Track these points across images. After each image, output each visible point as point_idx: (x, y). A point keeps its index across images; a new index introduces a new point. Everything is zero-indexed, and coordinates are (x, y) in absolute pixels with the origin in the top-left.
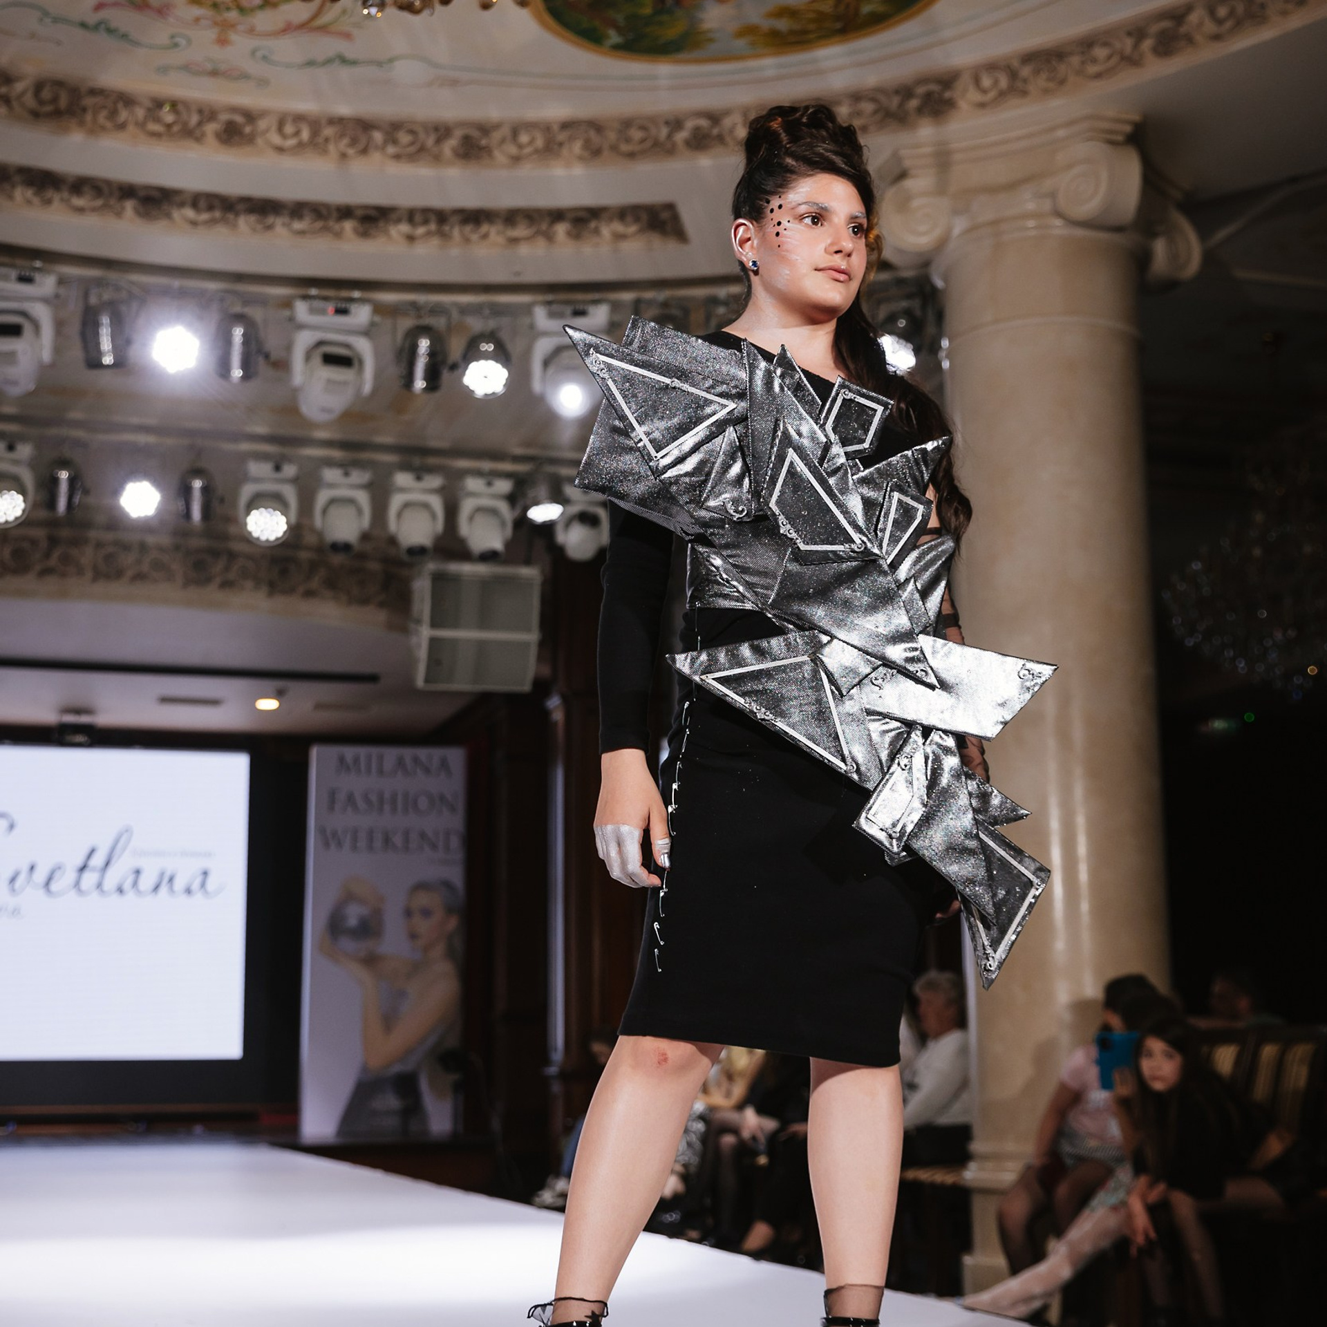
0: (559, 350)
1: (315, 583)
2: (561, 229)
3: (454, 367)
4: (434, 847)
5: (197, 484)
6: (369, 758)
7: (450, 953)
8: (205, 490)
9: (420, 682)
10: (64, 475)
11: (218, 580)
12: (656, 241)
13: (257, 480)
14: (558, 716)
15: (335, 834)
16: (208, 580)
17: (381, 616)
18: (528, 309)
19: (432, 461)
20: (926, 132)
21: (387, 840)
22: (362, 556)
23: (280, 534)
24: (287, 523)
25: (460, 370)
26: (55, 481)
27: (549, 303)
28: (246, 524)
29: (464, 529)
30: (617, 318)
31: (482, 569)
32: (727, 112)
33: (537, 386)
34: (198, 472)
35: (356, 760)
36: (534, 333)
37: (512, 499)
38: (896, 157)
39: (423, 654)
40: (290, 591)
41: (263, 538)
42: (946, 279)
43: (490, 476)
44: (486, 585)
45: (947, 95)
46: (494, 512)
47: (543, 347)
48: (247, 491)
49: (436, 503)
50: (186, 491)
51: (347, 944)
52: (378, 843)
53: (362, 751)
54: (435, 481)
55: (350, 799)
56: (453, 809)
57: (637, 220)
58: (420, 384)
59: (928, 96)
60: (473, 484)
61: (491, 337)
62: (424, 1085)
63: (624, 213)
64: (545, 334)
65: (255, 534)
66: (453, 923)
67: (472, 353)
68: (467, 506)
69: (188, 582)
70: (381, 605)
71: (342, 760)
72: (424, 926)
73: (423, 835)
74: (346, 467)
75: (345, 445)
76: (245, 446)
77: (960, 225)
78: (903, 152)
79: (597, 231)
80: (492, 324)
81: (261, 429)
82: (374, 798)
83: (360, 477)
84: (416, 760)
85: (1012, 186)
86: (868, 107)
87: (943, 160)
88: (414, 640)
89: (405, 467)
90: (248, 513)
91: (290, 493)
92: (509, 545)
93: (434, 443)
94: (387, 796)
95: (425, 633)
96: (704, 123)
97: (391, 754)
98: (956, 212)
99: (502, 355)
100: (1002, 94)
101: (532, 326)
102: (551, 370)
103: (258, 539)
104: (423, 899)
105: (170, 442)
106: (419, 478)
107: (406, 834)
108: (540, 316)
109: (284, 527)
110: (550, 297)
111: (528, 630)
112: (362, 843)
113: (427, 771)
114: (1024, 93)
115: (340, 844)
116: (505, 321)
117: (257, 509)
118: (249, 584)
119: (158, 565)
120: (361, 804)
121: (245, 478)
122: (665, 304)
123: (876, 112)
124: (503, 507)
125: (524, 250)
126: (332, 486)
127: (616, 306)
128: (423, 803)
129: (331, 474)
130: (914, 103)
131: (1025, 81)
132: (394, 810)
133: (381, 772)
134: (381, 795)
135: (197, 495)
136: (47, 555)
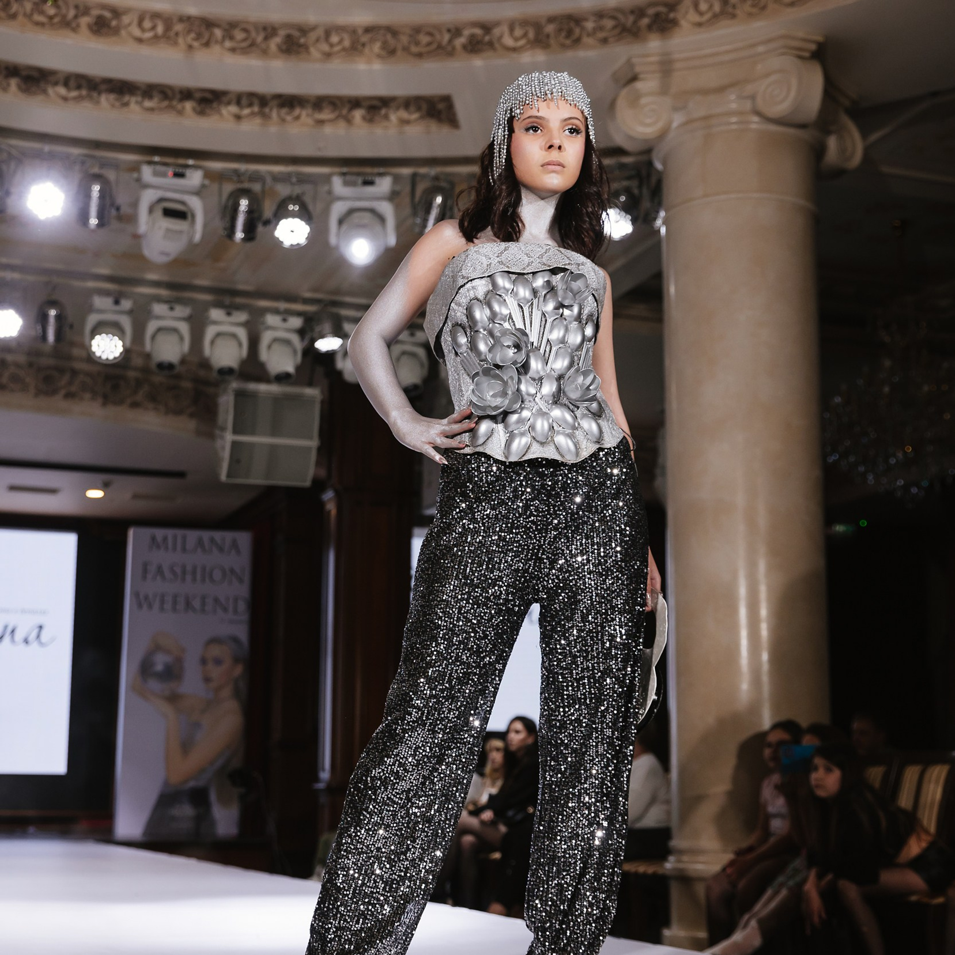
0: (351, 212)
1: (139, 397)
2: (358, 114)
3: (267, 223)
4: (225, 610)
5: (53, 313)
6: (175, 538)
7: (236, 694)
8: (58, 317)
9: (223, 477)
11: (63, 392)
12: (434, 126)
13: (100, 311)
14: (331, 507)
15: (146, 598)
16: (53, 392)
17: (191, 424)
18: (327, 179)
19: (239, 300)
20: (654, 44)
21: (188, 605)
22: (178, 377)
23: (117, 354)
24: (123, 346)
25: (272, 226)
27: (344, 174)
28: (91, 346)
29: (264, 355)
30: (398, 188)
31: (274, 388)
32: (497, 24)
33: (333, 240)
34: (53, 303)
35: (165, 539)
36: (332, 198)
37: (301, 332)
38: (629, 64)
39: (226, 454)
40: (120, 402)
41: (104, 357)
42: (664, 163)
43: (286, 315)
44: (277, 401)
45: (672, 15)
46: (287, 342)
47: (338, 209)
48: (92, 319)
49: (242, 333)
50: (43, 318)
51: (154, 685)
52: (181, 605)
53: (170, 533)
54: (242, 317)
55: (160, 570)
56: (241, 580)
57: (419, 109)
58: (239, 235)
59: (657, 15)
60: (272, 319)
61: (298, 199)
62: (213, 797)
63: (409, 103)
64: (340, 198)
65: (98, 354)
66: (239, 670)
67: (281, 213)
68: (267, 337)
69: (40, 392)
70: (192, 416)
71: (153, 539)
72: (216, 672)
73: (216, 600)
74: (171, 303)
75: (170, 286)
76: (91, 284)
77: (678, 119)
78: (635, 60)
79: (386, 117)
80: (297, 190)
81: (105, 271)
82: (178, 570)
83: (182, 311)
84: (212, 540)
85: (721, 90)
86: (609, 23)
87: (666, 67)
88: (219, 443)
89: (219, 305)
90: (92, 338)
91: (126, 322)
92: (298, 369)
93: (241, 287)
94: (189, 568)
95: (230, 437)
96: (478, 31)
97: (192, 536)
98: (676, 109)
99: (305, 214)
100: (715, 16)
101: (330, 192)
102: (344, 227)
103: (100, 358)
104: (216, 651)
105: (31, 278)
106: (229, 314)
107: (203, 599)
108: (337, 184)
109: (121, 349)
110: (345, 170)
111: (310, 438)
112: (168, 606)
113: (221, 549)
114: (734, 16)
115: (150, 607)
116: (308, 188)
117: (100, 334)
118: (87, 396)
119: (15, 378)
120: (167, 574)
121: (91, 309)
122: (436, 178)
123: (615, 27)
124: (295, 339)
125: (328, 130)
126: (159, 318)
127: (397, 179)
128: (217, 575)
129: (159, 309)
130: (645, 21)
131: (734, 7)
132: (194, 580)
133: (184, 550)
134: (184, 568)
135: (52, 321)
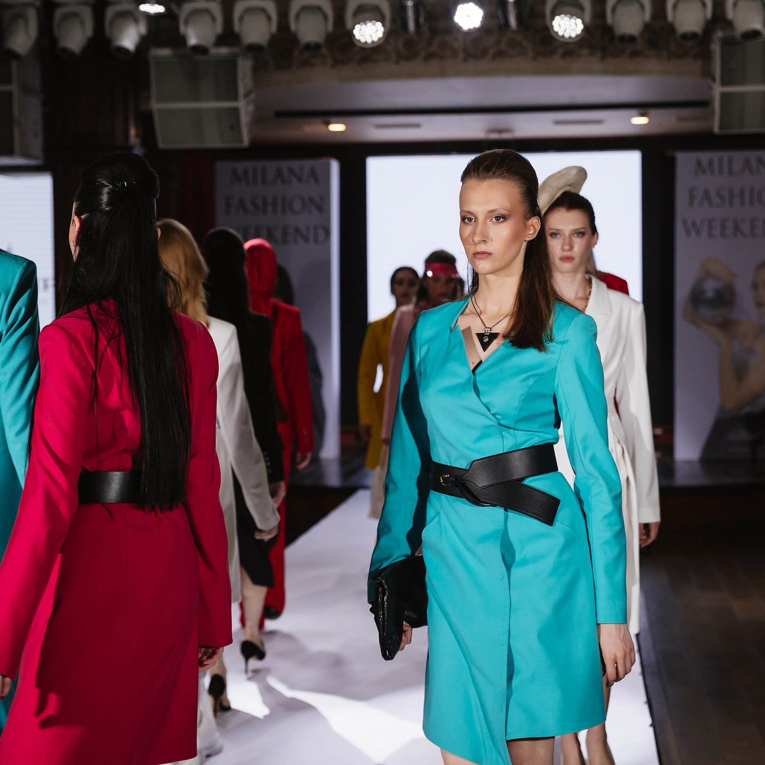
6: (721, 160)
8: (517, 3)
9: (716, 129)
10: (410, 4)
15: (694, 224)
21: (737, 228)
23: (579, 32)
26: (403, 8)
28: (552, 27)
29: (730, 13)
35: (711, 163)
50: (503, 6)
51: (705, 312)
52: (730, 230)
53: (715, 155)
55: (706, 194)
65: (561, 33)
71: (699, 163)
82: (725, 194)
84: (759, 160)
94: (736, 191)
95: (718, 89)
97: (738, 157)
103: (563, 36)
109: (582, 27)
112: (717, 231)
115: (698, 233)
120: (715, 199)
132: (742, 203)
133: (731, 172)
134: (731, 191)
135: (511, 8)
136: (430, 43)
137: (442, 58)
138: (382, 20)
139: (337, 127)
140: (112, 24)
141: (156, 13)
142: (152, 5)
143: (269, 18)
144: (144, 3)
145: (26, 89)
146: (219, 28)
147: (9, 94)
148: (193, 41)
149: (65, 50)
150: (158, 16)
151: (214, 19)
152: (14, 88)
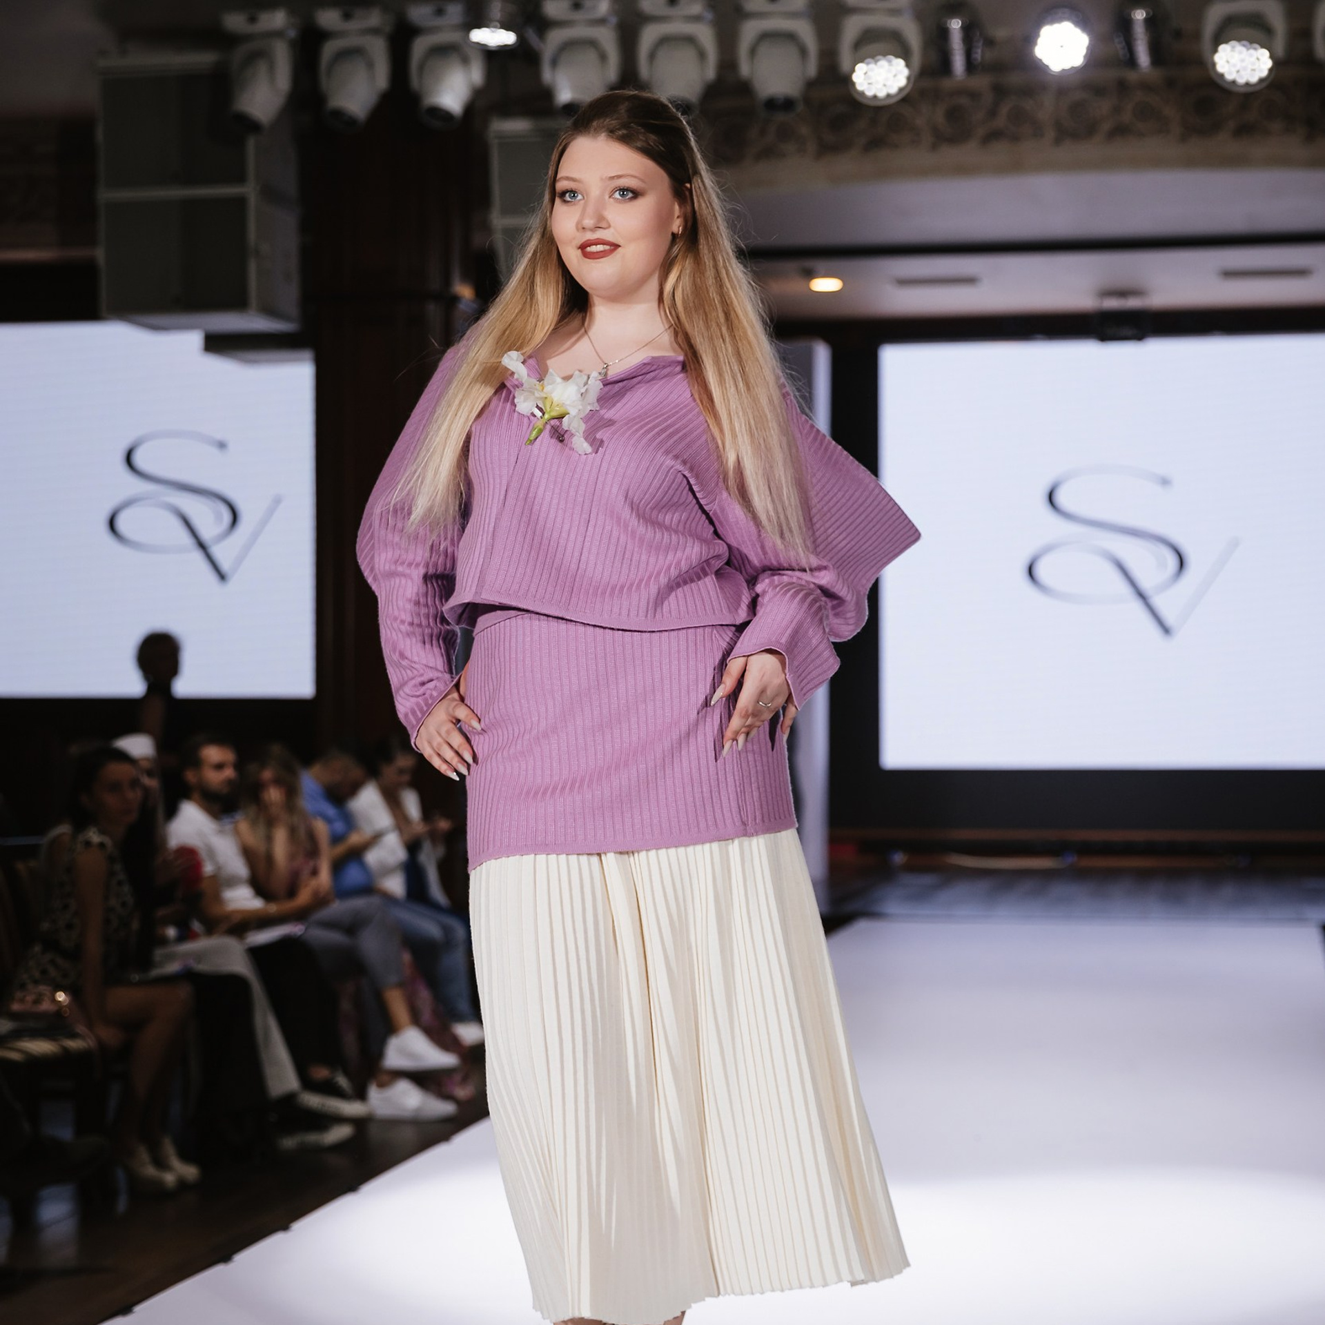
5: (1139, 15)
8: (1151, 22)
10: (955, 25)
16: (1214, 127)
23: (1264, 73)
24: (1271, 57)
26: (944, 33)
28: (1214, 65)
41: (1241, 80)
48: (1214, 15)
50: (1124, 26)
65: (1229, 77)
69: (1190, 131)
90: (1215, 51)
91: (1275, 13)
103: (1234, 82)
109: (1269, 64)
117: (1226, 42)
118: (1276, 126)
119: (1144, 112)
135: (1140, 33)
136: (993, 113)
137: (1015, 138)
138: (905, 54)
139: (825, 285)
140: (421, 67)
141: (498, 46)
142: (493, 32)
143: (702, 55)
144: (479, 27)
145: (270, 193)
146: (612, 72)
147: (241, 202)
148: (565, 95)
149: (338, 114)
150: (503, 51)
151: (603, 57)
152: (249, 190)
